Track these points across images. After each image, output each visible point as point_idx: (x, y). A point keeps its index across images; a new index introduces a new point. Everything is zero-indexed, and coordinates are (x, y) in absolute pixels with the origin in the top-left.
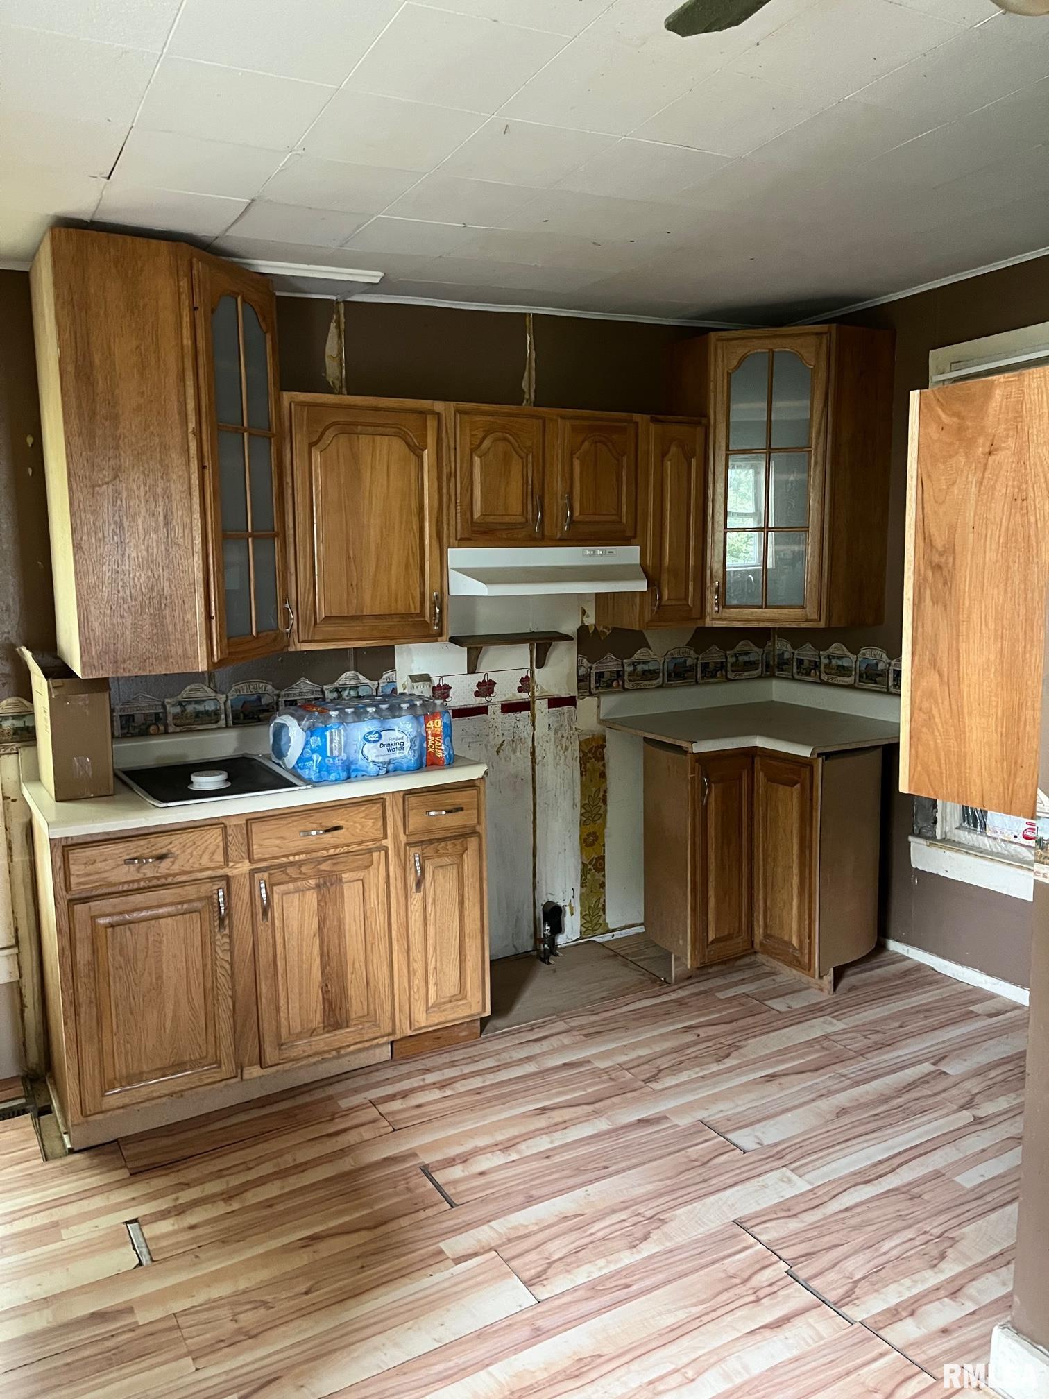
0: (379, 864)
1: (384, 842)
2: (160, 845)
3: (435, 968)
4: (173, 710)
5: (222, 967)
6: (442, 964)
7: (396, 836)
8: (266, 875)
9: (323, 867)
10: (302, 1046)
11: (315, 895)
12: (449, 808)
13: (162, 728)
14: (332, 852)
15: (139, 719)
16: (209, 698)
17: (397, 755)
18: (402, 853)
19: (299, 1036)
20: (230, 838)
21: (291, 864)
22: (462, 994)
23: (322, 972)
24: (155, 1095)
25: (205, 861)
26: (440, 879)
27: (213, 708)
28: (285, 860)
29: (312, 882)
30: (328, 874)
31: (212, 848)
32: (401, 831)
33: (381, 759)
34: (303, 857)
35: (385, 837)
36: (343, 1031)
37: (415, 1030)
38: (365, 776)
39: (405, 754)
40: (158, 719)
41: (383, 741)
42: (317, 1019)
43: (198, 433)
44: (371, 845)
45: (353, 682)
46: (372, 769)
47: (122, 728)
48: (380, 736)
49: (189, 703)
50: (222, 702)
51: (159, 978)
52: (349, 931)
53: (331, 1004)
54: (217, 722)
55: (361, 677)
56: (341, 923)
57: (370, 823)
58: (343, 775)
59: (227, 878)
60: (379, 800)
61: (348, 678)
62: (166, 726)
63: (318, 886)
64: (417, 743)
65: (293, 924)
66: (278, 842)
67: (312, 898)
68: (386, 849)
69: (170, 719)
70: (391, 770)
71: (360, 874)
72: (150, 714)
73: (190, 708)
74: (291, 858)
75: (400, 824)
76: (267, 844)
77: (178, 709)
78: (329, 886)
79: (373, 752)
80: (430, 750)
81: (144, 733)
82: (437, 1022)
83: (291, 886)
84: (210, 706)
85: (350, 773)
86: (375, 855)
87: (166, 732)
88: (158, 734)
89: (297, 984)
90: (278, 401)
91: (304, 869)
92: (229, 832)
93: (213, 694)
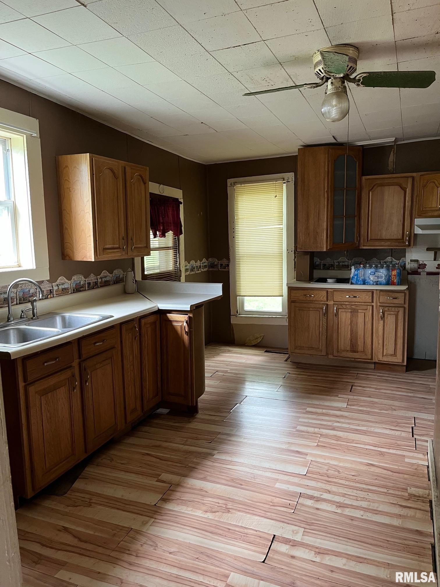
0: (370, 309)
1: (373, 304)
2: (311, 292)
3: (386, 344)
4: (336, 264)
5: (324, 326)
6: (388, 344)
7: (376, 303)
8: (337, 306)
9: (353, 307)
10: (344, 354)
11: (350, 314)
12: (393, 297)
13: (333, 268)
14: (356, 303)
15: (327, 265)
16: (346, 261)
17: (380, 280)
18: (378, 308)
19: (344, 351)
20: (329, 294)
21: (345, 304)
22: (395, 355)
23: (351, 336)
24: (306, 353)
25: (321, 298)
26: (389, 318)
27: (347, 264)
28: (343, 303)
29: (350, 310)
30: (355, 309)
31: (323, 296)
32: (378, 302)
33: (374, 280)
34: (348, 303)
35: (373, 302)
36: (356, 354)
37: (379, 361)
38: (369, 284)
39: (383, 280)
40: (332, 266)
41: (376, 275)
42: (348, 348)
43: (327, 192)
44: (368, 304)
45: (390, 260)
46: (371, 282)
47: (323, 267)
48: (375, 273)
49: (341, 262)
50: (350, 263)
51: (309, 325)
52: (359, 326)
53: (352, 345)
54: (348, 268)
55: (393, 259)
56: (357, 323)
57: (367, 297)
58: (362, 283)
59: (327, 305)
60: (372, 292)
61: (389, 259)
62: (334, 268)
63: (351, 312)
64: (387, 277)
65: (343, 320)
66: (340, 297)
67: (349, 315)
68: (373, 306)
69: (335, 266)
70: (377, 283)
71: (364, 311)
72: (330, 264)
73: (341, 264)
74: (345, 303)
75: (378, 299)
76: (338, 297)
77: (338, 264)
78: (354, 312)
79: (372, 278)
80: (392, 280)
81: (328, 269)
82: (385, 360)
83: (343, 310)
84: (346, 264)
85: (364, 283)
86: (369, 307)
87: (334, 269)
88: (332, 269)
89: (343, 337)
90: (361, 180)
91: (347, 306)
92: (329, 292)
93: (347, 260)
